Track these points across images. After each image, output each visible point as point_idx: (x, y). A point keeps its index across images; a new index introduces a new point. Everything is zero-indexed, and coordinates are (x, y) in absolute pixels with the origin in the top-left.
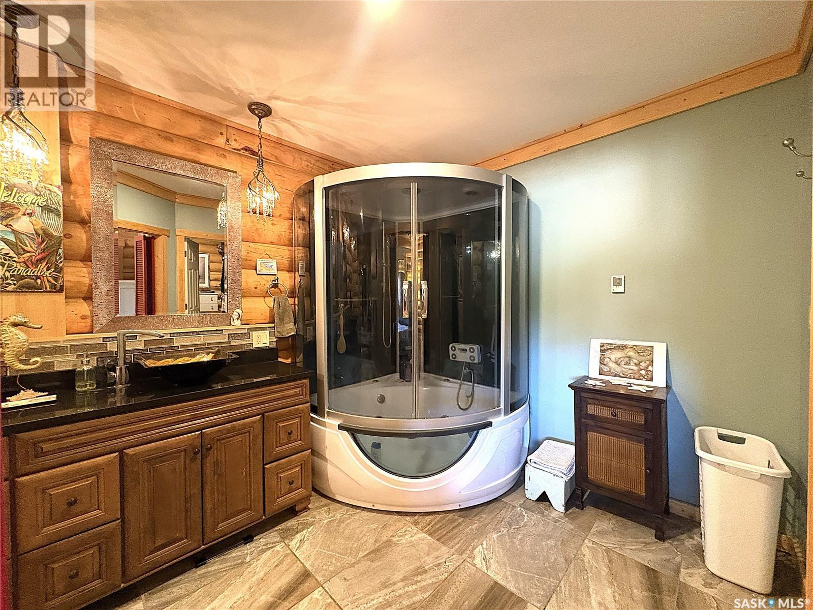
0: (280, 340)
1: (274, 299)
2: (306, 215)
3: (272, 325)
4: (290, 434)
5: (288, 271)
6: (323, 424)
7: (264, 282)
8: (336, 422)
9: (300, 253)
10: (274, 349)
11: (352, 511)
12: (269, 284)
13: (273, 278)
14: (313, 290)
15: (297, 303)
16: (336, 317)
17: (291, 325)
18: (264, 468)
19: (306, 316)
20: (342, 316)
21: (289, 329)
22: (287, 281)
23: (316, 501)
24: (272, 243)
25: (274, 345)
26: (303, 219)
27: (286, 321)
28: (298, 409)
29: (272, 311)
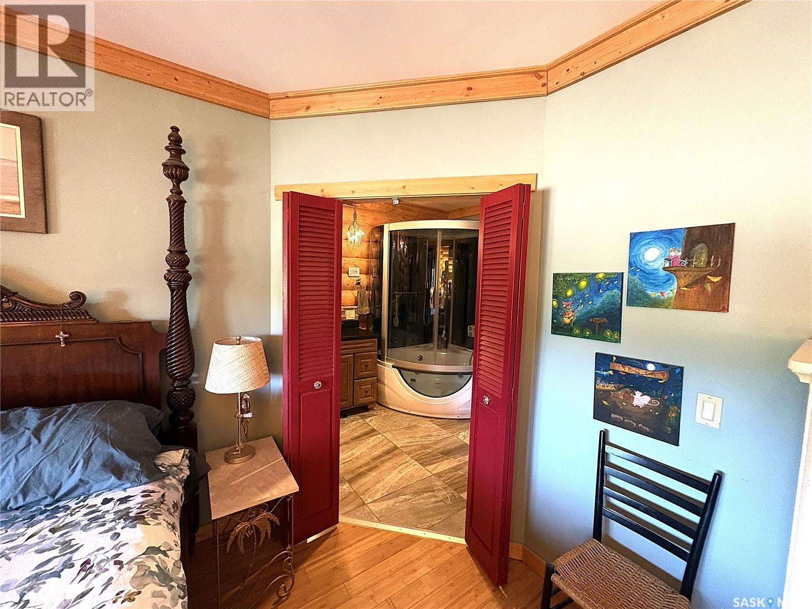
0: (360, 316)
1: (358, 292)
2: (378, 239)
3: (356, 307)
4: (367, 366)
5: (366, 274)
6: (384, 365)
7: (353, 281)
8: (391, 364)
9: (374, 263)
10: (356, 321)
11: (397, 413)
12: (355, 282)
13: (357, 279)
14: (381, 286)
15: (371, 294)
16: (393, 303)
17: (367, 308)
18: (354, 382)
19: (376, 302)
20: (397, 303)
21: (366, 310)
22: (364, 280)
23: (377, 407)
24: (357, 257)
25: (357, 319)
26: (376, 241)
27: (364, 305)
28: (371, 354)
29: (356, 298)
